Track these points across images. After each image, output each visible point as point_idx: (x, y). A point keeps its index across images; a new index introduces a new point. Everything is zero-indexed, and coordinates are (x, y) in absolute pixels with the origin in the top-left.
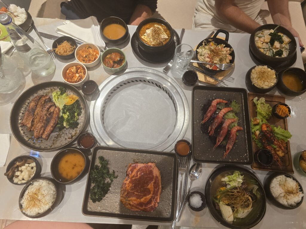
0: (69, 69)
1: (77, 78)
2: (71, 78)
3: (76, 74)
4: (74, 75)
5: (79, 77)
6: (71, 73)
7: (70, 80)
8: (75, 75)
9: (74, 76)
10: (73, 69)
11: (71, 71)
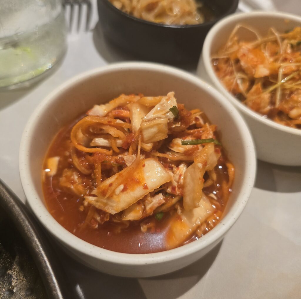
0: (122, 99)
1: (137, 192)
2: (91, 167)
3: (147, 154)
4: (128, 158)
5: (154, 193)
6: (113, 132)
7: (76, 177)
8: (139, 165)
9: (121, 166)
10: (148, 108)
11: (127, 120)
